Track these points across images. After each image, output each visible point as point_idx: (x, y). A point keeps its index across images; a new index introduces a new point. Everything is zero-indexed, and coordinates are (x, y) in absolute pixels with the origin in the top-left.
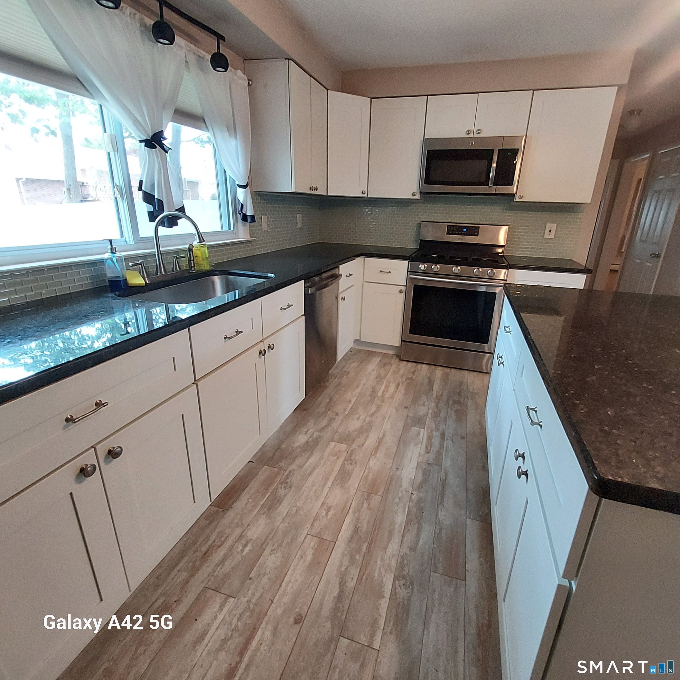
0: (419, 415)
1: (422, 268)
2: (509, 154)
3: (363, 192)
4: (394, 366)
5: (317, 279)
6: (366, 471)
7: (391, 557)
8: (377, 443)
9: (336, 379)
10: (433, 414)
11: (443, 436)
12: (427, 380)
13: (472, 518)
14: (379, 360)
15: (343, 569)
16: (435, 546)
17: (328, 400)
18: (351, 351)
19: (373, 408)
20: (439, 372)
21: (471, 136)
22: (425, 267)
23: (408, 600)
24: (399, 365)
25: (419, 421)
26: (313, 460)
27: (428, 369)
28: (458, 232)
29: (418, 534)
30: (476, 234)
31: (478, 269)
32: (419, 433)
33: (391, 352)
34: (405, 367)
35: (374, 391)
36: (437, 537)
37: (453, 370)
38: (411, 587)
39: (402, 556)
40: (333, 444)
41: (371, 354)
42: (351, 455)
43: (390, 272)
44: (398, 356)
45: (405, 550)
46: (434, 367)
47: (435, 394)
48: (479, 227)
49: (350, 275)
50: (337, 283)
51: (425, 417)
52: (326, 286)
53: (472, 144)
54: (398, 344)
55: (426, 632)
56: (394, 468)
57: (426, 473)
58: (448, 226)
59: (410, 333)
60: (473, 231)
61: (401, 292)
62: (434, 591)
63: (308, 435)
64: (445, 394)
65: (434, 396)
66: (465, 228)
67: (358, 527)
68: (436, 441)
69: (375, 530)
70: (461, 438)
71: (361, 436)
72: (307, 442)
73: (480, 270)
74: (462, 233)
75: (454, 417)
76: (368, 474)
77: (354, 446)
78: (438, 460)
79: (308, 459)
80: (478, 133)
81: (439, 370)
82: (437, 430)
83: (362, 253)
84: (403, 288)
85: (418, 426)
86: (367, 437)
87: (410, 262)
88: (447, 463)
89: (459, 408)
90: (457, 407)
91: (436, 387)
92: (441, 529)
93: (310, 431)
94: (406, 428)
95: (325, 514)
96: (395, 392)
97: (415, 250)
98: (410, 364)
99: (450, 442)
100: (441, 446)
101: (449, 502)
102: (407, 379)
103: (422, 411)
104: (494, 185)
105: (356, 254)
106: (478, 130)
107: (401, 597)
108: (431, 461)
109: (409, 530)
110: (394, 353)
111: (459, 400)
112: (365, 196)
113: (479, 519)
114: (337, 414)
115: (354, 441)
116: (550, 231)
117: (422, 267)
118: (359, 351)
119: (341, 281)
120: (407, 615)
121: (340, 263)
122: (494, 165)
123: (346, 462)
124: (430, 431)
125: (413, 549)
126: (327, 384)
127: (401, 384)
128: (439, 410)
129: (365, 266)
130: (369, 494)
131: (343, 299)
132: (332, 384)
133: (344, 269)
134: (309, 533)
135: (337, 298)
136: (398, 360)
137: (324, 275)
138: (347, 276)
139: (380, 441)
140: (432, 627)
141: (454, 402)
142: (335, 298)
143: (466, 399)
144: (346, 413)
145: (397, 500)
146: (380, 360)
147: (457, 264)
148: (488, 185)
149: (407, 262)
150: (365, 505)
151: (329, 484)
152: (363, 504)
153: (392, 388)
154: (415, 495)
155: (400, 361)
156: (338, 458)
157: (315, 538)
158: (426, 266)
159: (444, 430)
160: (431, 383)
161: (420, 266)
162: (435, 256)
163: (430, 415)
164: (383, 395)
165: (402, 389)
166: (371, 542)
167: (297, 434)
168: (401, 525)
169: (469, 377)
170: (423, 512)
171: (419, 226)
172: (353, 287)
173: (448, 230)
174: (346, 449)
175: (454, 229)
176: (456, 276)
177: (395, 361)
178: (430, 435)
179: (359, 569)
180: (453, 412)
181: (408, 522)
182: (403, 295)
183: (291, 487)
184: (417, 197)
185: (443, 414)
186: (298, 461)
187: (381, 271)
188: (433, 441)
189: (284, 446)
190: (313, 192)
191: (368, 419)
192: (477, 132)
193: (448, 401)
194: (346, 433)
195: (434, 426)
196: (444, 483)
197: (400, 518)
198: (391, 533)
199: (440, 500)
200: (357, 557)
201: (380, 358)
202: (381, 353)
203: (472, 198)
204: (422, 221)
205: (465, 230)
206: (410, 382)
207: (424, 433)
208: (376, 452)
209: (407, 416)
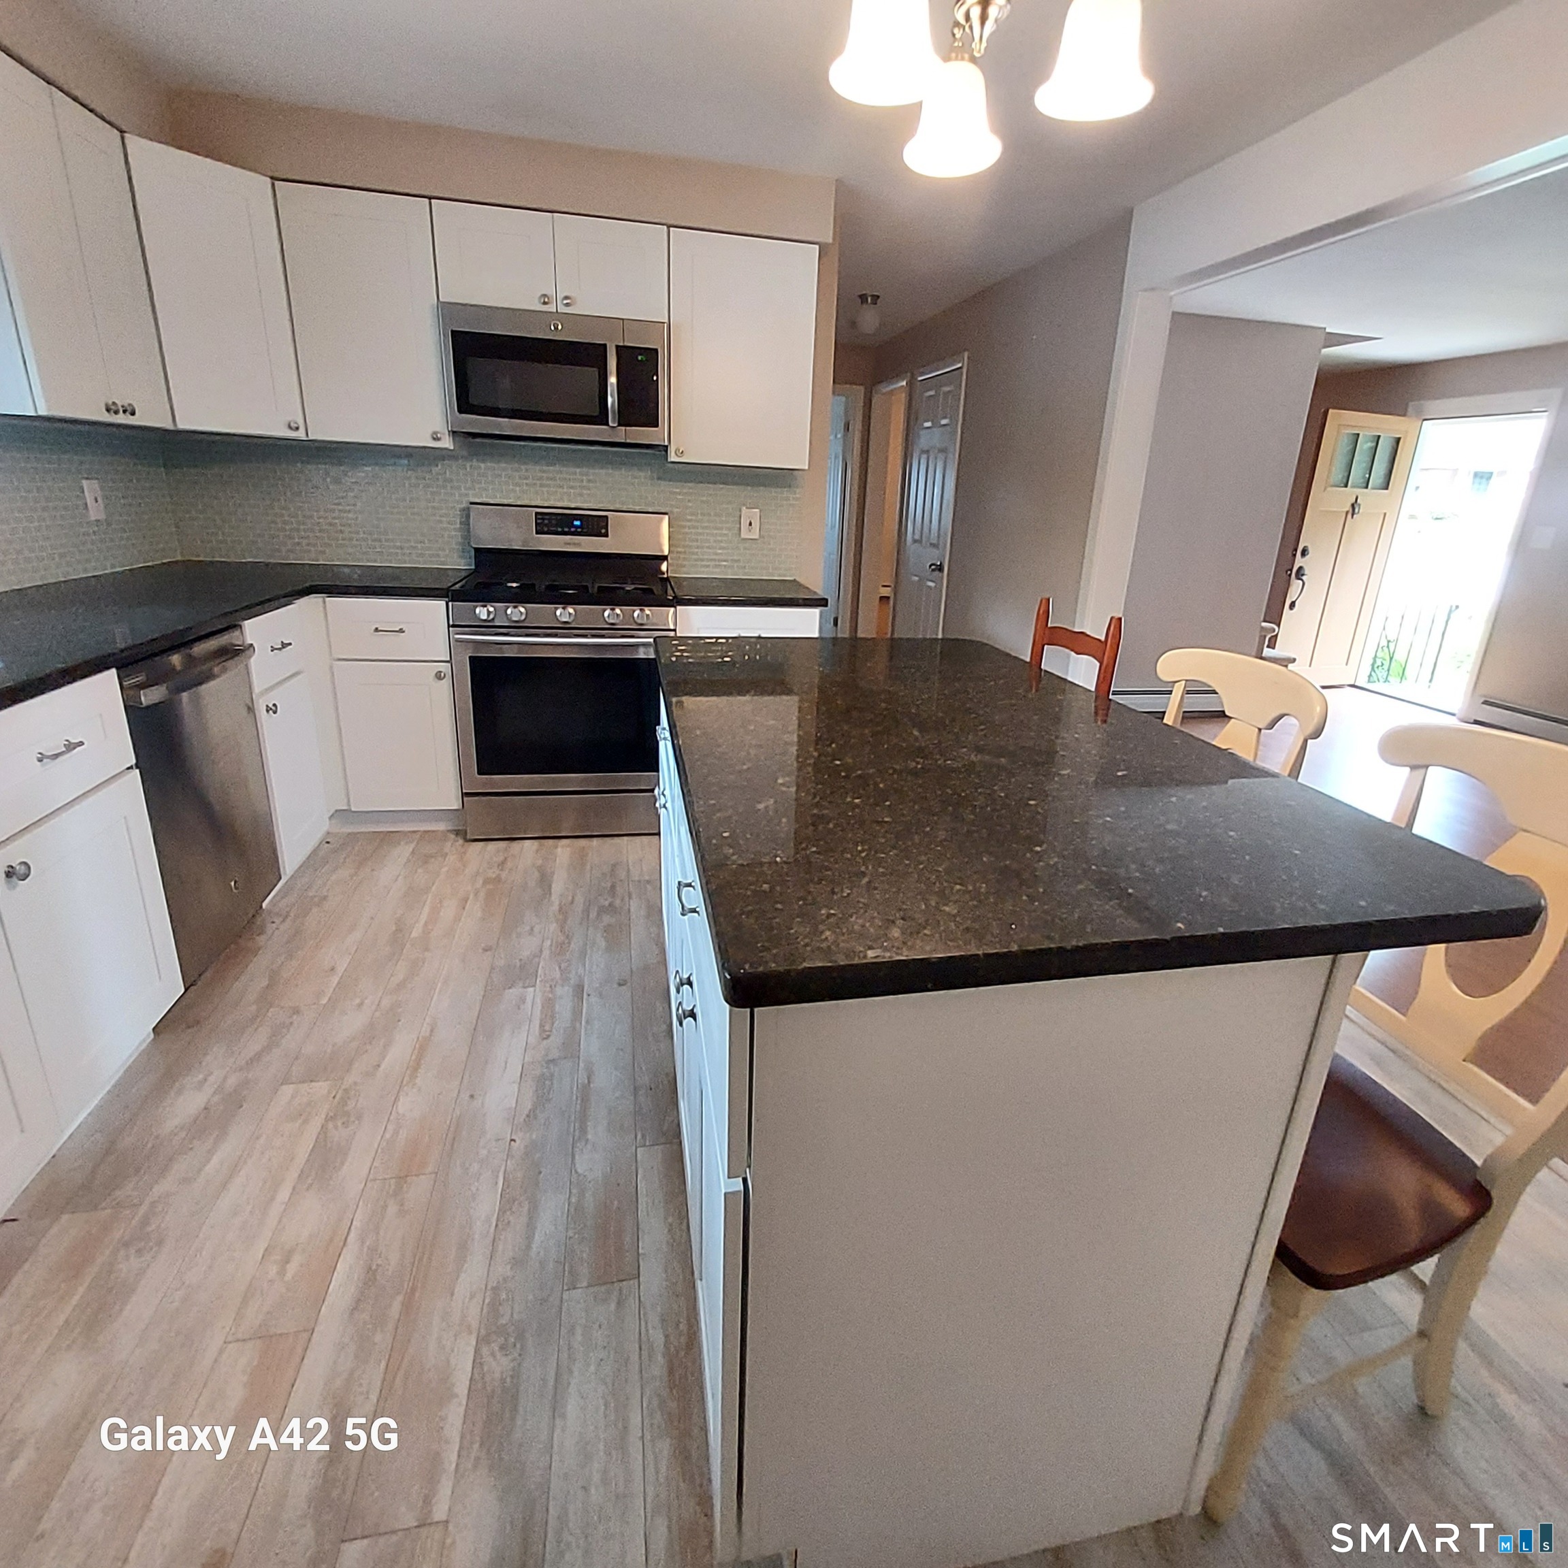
0: (521, 960)
1: (484, 617)
2: (640, 358)
3: (293, 425)
4: (452, 858)
5: (176, 659)
6: (391, 1127)
7: (467, 1300)
8: (416, 1052)
9: (288, 920)
10: (553, 949)
11: (579, 990)
12: (537, 874)
13: (647, 1144)
14: (411, 850)
15: (338, 1382)
16: (570, 1233)
17: (265, 983)
18: (328, 842)
19: (401, 970)
20: (563, 851)
21: (551, 308)
22: (489, 613)
23: (512, 1377)
24: (465, 853)
25: (522, 973)
26: (227, 1150)
27: (537, 851)
28: (562, 527)
29: (531, 1226)
30: (603, 531)
31: (613, 610)
32: (523, 1000)
33: (441, 827)
34: (482, 855)
35: (400, 930)
36: (576, 1213)
37: (595, 841)
38: (518, 1346)
39: (493, 1289)
40: (288, 1090)
41: (388, 839)
42: (344, 1101)
43: (401, 631)
44: (460, 833)
45: (502, 1269)
46: (551, 842)
47: (557, 903)
48: (606, 517)
49: (284, 645)
50: (242, 666)
51: (537, 960)
52: (208, 677)
53: (556, 328)
54: (455, 804)
55: (558, 1421)
56: (465, 1096)
57: (543, 1087)
58: (537, 514)
59: (479, 773)
60: (596, 525)
61: (439, 676)
62: (572, 1331)
63: (208, 1090)
64: (580, 900)
65: (556, 907)
66: (577, 520)
67: (374, 1267)
68: (564, 1007)
69: (421, 1260)
70: (620, 985)
71: (368, 1047)
72: (206, 1108)
73: (618, 611)
74: (573, 530)
75: (603, 944)
76: (396, 1132)
77: (349, 1080)
78: (571, 1047)
79: (211, 1153)
80: (567, 305)
81: (563, 847)
82: (565, 980)
83: (311, 586)
84: (445, 668)
85: (521, 985)
86: (386, 1046)
87: (450, 604)
88: (590, 1046)
89: (613, 920)
90: (607, 919)
91: (558, 887)
92: (582, 1193)
93: (212, 1079)
94: (491, 995)
95: (278, 1273)
96: (457, 919)
97: (464, 574)
98: (492, 846)
99: (593, 999)
100: (577, 1014)
101: (598, 1132)
102: (487, 881)
103: (527, 946)
104: (620, 425)
105: (290, 589)
106: (566, 298)
107: (497, 1375)
108: (555, 1054)
109: (509, 1222)
110: (450, 828)
111: (610, 905)
112: (301, 434)
113: (663, 1140)
114: (296, 1011)
115: (351, 1063)
116: (750, 524)
117: (482, 612)
118: (353, 837)
119: (254, 662)
120: (515, 1409)
121: (243, 613)
122: (613, 380)
123: (330, 1125)
124: (548, 989)
125: (518, 1262)
126: (261, 940)
127: (471, 897)
128: (567, 937)
129: (329, 618)
130: (402, 1179)
131: (272, 709)
132: (274, 937)
133: (255, 630)
134: (230, 1338)
135: (251, 709)
136: (461, 841)
137: (200, 649)
138: (273, 649)
139: (422, 1047)
140: (572, 1406)
141: (602, 910)
142: (244, 712)
143: (627, 899)
144: (324, 1001)
145: (476, 1166)
146: (413, 852)
147: (566, 601)
148: (607, 424)
149: (443, 603)
150: (392, 1209)
151: (284, 1194)
152: (385, 1207)
153: (449, 910)
154: (518, 1141)
155: (466, 844)
156: (306, 1122)
157: (250, 1344)
158: (491, 609)
159: (580, 976)
160: (545, 881)
161: (477, 611)
162: (514, 585)
163: (546, 953)
164: (426, 932)
165: (475, 908)
166: (413, 1290)
167: (172, 1094)
168: (488, 1220)
169: (630, 849)
170: (540, 1173)
171: (466, 513)
172: (300, 677)
173: (537, 524)
174: (329, 1092)
175: (551, 522)
176: (566, 629)
177: (454, 846)
178: (550, 996)
179: (383, 1364)
180: (599, 935)
181: (507, 1204)
182: (446, 683)
183: (160, 1243)
184: (447, 443)
185: (575, 945)
186: (180, 1167)
187: (376, 630)
188: (557, 1007)
189: (127, 1141)
190: (121, 419)
191: (386, 1002)
192: (565, 302)
193: (587, 911)
194: (325, 1052)
195: (557, 974)
196: (585, 1095)
197: (487, 1204)
198: (463, 1248)
199: (577, 1133)
200: (378, 1338)
201: (412, 845)
202: (414, 832)
203: (581, 450)
204: (472, 503)
205: (577, 523)
206: (494, 887)
207: (534, 996)
208: (413, 1076)
209: (493, 968)
